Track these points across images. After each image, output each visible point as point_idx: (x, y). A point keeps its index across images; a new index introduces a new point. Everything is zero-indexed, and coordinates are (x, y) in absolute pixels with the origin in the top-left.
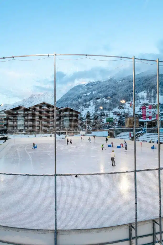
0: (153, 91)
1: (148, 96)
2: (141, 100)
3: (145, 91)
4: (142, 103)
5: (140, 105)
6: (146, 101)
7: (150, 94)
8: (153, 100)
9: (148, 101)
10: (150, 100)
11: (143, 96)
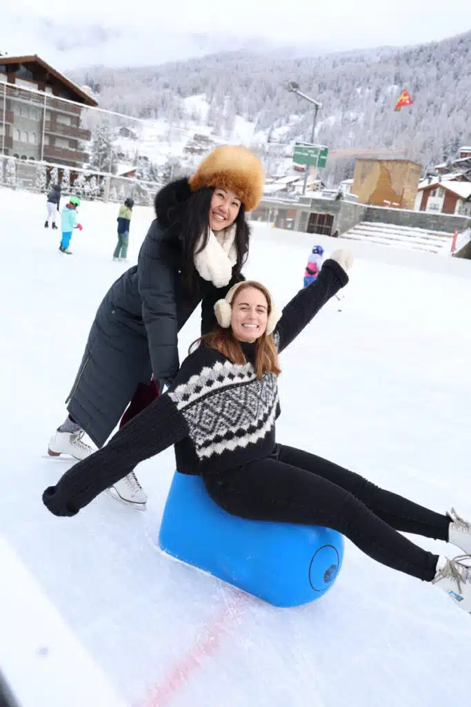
0: (226, 102)
1: (211, 115)
2: (191, 124)
3: (204, 96)
4: (191, 134)
5: (188, 139)
6: (205, 131)
7: (217, 109)
8: (223, 132)
9: (211, 129)
10: (217, 128)
11: (198, 110)
